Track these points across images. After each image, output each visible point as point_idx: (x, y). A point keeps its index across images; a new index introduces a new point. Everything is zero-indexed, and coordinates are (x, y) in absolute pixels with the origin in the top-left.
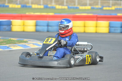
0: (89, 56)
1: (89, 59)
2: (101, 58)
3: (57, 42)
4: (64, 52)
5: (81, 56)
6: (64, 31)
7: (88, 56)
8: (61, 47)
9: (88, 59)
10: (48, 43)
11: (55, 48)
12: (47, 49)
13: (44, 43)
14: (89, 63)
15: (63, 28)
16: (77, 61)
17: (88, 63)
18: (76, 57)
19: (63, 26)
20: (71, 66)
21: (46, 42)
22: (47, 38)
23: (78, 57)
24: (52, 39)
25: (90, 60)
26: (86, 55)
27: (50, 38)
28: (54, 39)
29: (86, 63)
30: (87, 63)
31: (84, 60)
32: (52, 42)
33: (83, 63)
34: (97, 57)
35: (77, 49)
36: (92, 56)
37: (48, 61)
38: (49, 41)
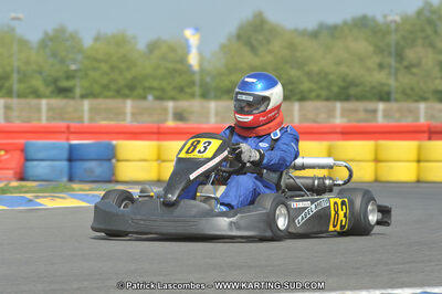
0: (339, 201)
1: (341, 213)
2: (384, 211)
3: (226, 153)
5: (312, 202)
6: (251, 118)
7: (336, 203)
8: (242, 170)
9: (337, 212)
10: (195, 155)
11: (220, 176)
12: (192, 177)
13: (183, 155)
14: (341, 226)
15: (249, 104)
16: (300, 220)
17: (338, 228)
18: (295, 205)
19: (251, 99)
20: (277, 236)
21: (187, 152)
22: (191, 141)
23: (301, 205)
24: (210, 143)
25: (345, 216)
26: (331, 200)
27: (203, 140)
28: (216, 143)
29: (331, 228)
30: (334, 226)
31: (323, 216)
32: (210, 152)
33: (318, 227)
34: (369, 207)
35: (297, 181)
36: (352, 203)
37: (194, 217)
38: (197, 150)
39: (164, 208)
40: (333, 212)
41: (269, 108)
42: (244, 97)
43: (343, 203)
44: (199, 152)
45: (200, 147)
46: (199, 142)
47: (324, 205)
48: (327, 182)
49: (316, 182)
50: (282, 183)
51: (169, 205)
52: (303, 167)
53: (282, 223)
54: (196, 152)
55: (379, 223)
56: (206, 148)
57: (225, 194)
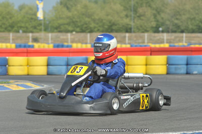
0: (145, 95)
1: (146, 101)
2: (168, 99)
3: (90, 73)
4: (103, 90)
5: (132, 96)
6: (101, 54)
7: (143, 96)
8: (98, 81)
9: (143, 101)
10: (75, 73)
11: (88, 83)
12: (73, 84)
13: (69, 73)
14: (146, 107)
16: (125, 105)
17: (144, 108)
18: (123, 97)
19: (101, 45)
21: (71, 72)
22: (74, 66)
23: (126, 97)
24: (82, 68)
25: (148, 102)
26: (141, 95)
27: (79, 66)
28: (85, 68)
29: (141, 108)
30: (142, 107)
31: (137, 103)
32: (82, 72)
33: (135, 108)
34: (160, 97)
35: (125, 84)
36: (151, 96)
37: (73, 104)
38: (76, 71)
39: (59, 99)
40: (142, 101)
41: (110, 49)
42: (98, 45)
43: (147, 96)
44: (77, 72)
45: (78, 70)
46: (77, 67)
47: (137, 97)
48: (140, 85)
49: (135, 85)
50: (118, 86)
51: (61, 98)
52: (128, 78)
53: (116, 107)
55: (164, 104)
56: (80, 70)
57: (89, 92)
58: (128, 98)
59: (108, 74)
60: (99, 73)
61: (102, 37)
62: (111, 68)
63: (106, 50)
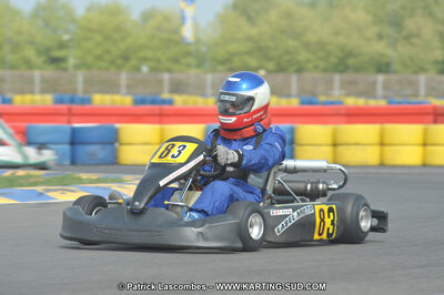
0: (326, 208)
1: (328, 221)
2: (380, 216)
3: (201, 157)
5: (295, 209)
6: (235, 119)
7: (322, 210)
9: (322, 220)
10: (169, 159)
13: (156, 160)
14: (329, 235)
16: (280, 229)
17: (324, 236)
18: (274, 212)
19: (233, 99)
21: (160, 157)
22: (167, 144)
23: (281, 212)
24: (185, 147)
25: (333, 223)
26: (316, 207)
27: (178, 144)
28: (191, 147)
29: (316, 237)
30: (320, 235)
31: (306, 225)
32: (185, 158)
33: (301, 235)
34: (362, 213)
35: (286, 185)
38: (171, 154)
39: (130, 216)
40: (318, 220)
41: (254, 108)
42: (227, 98)
43: (330, 210)
44: (173, 156)
45: (175, 151)
46: (174, 145)
47: (308, 212)
48: (321, 186)
49: (309, 187)
50: (269, 188)
52: (295, 171)
54: (169, 157)
55: (374, 230)
56: (180, 152)
58: (288, 214)
59: (244, 162)
60: (222, 160)
61: (238, 80)
62: (254, 149)
63: (246, 110)
